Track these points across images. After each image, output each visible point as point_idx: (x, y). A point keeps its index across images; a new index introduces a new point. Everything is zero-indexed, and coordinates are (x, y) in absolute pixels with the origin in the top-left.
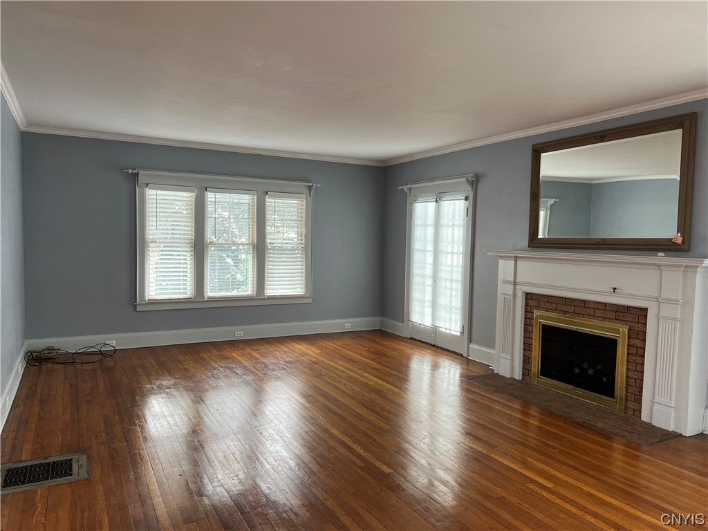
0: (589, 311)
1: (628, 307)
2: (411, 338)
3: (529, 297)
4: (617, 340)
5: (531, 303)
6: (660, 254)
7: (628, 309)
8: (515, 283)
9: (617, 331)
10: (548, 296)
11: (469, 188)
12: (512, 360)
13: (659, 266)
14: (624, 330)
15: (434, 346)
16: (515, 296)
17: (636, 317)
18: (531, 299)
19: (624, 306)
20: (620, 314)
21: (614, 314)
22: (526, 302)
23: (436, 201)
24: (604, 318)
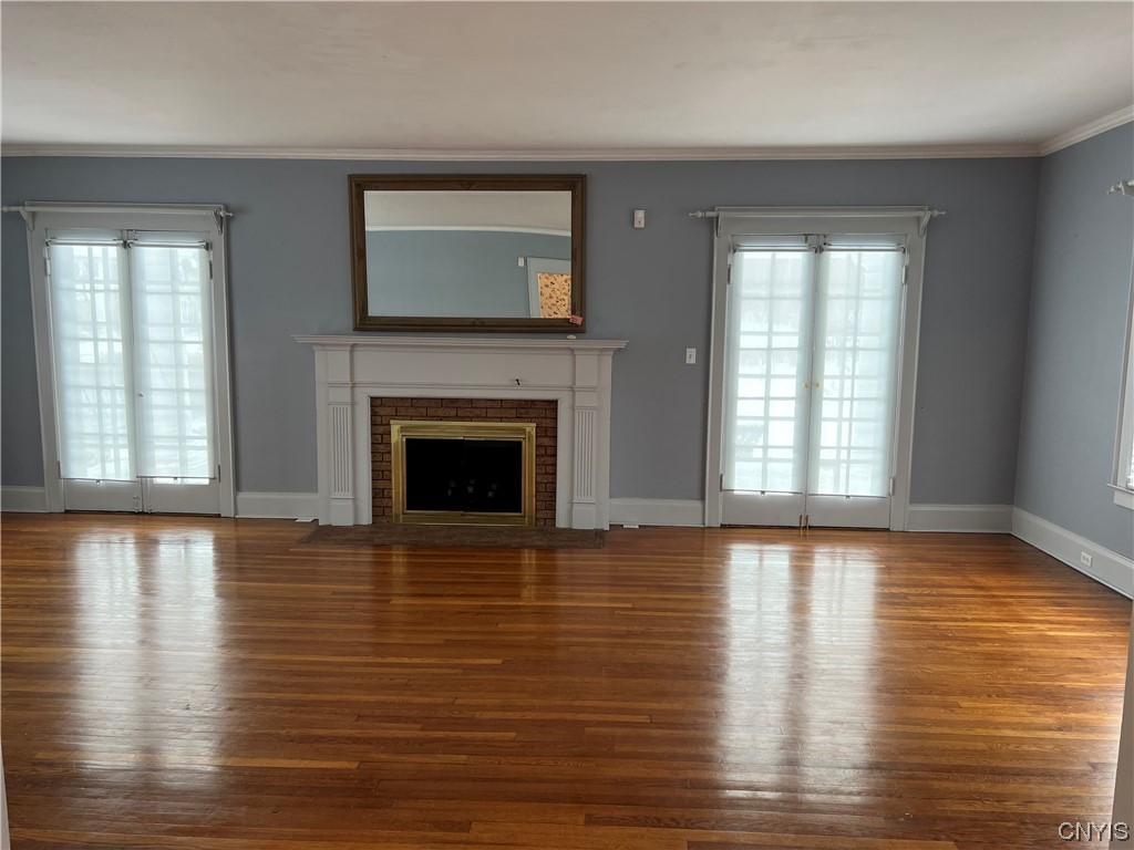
0: (478, 412)
1: (532, 401)
2: (67, 512)
3: (376, 402)
4: (521, 442)
5: (381, 411)
6: (570, 337)
7: (532, 403)
8: (353, 386)
9: (523, 431)
10: (412, 399)
11: (214, 227)
12: (355, 500)
13: (572, 350)
14: (531, 427)
15: (142, 513)
16: (353, 404)
17: (544, 412)
18: (381, 406)
19: (526, 401)
20: (524, 411)
21: (514, 412)
22: (372, 410)
23: (126, 245)
24: (501, 418)
